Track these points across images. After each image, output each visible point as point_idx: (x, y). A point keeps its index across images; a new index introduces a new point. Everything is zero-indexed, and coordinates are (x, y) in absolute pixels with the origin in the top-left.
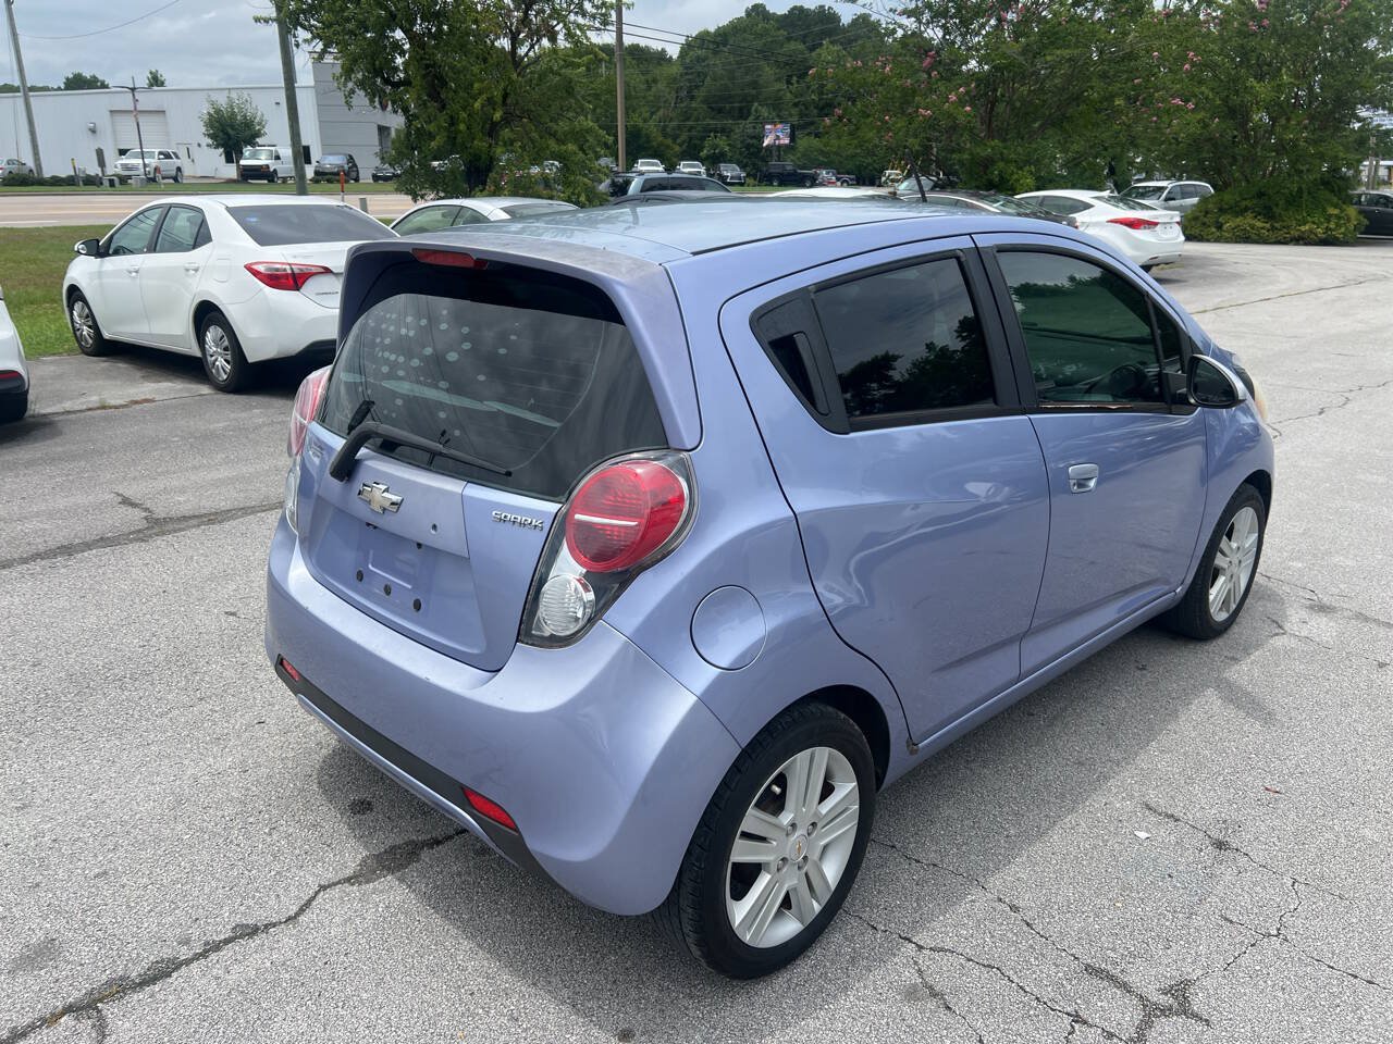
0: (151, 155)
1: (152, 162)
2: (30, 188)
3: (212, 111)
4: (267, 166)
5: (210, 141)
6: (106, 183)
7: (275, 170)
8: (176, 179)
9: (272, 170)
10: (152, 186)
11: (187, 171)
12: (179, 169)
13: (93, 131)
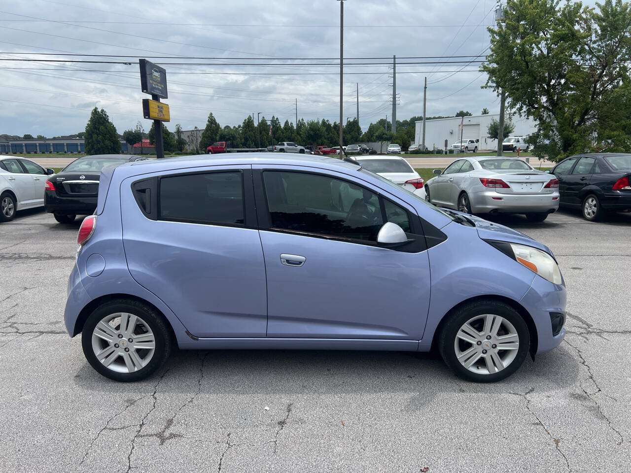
0: (466, 142)
1: (466, 144)
2: (419, 155)
3: (492, 124)
4: (512, 145)
5: (489, 136)
6: (444, 153)
7: (516, 147)
8: (474, 151)
9: (514, 146)
10: (462, 154)
11: (479, 148)
12: (476, 147)
13: (452, 133)
